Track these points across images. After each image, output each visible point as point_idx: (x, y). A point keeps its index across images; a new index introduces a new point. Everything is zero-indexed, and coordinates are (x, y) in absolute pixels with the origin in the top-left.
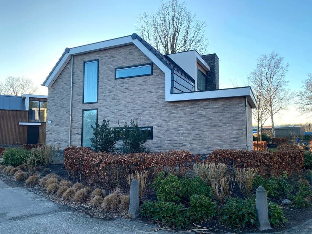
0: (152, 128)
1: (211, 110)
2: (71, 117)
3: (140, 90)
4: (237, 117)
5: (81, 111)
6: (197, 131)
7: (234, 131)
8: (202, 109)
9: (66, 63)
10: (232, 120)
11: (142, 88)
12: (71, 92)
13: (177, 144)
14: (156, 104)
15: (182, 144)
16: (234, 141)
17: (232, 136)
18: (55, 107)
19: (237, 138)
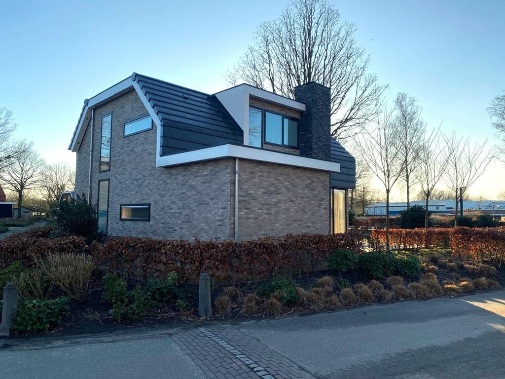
0: (149, 205)
1: (200, 178)
2: (91, 189)
3: (142, 151)
4: (223, 188)
5: (97, 181)
6: (187, 210)
7: (219, 210)
8: (193, 177)
9: (87, 119)
10: (218, 194)
11: (144, 149)
12: (91, 157)
13: (169, 228)
14: (154, 171)
15: (174, 228)
16: (219, 225)
17: (217, 218)
18: (80, 176)
19: (221, 221)
